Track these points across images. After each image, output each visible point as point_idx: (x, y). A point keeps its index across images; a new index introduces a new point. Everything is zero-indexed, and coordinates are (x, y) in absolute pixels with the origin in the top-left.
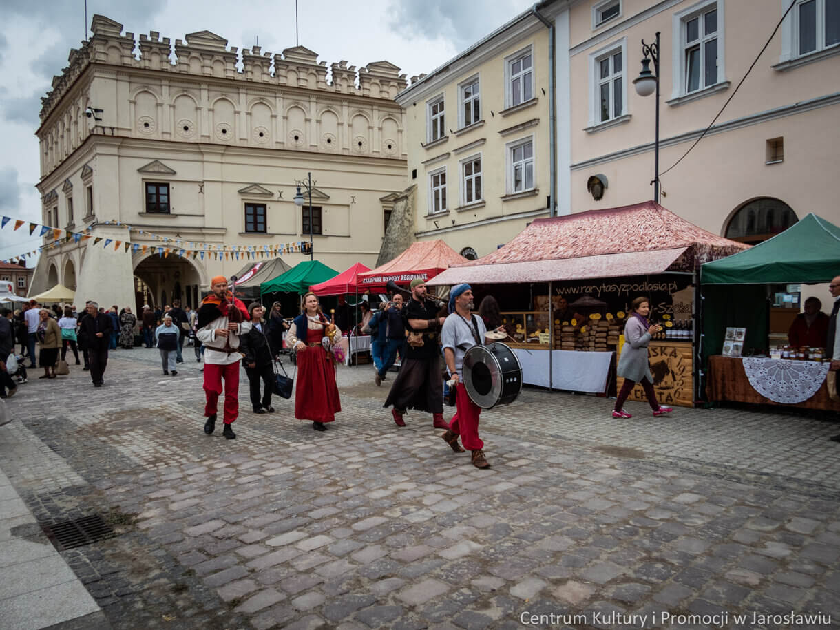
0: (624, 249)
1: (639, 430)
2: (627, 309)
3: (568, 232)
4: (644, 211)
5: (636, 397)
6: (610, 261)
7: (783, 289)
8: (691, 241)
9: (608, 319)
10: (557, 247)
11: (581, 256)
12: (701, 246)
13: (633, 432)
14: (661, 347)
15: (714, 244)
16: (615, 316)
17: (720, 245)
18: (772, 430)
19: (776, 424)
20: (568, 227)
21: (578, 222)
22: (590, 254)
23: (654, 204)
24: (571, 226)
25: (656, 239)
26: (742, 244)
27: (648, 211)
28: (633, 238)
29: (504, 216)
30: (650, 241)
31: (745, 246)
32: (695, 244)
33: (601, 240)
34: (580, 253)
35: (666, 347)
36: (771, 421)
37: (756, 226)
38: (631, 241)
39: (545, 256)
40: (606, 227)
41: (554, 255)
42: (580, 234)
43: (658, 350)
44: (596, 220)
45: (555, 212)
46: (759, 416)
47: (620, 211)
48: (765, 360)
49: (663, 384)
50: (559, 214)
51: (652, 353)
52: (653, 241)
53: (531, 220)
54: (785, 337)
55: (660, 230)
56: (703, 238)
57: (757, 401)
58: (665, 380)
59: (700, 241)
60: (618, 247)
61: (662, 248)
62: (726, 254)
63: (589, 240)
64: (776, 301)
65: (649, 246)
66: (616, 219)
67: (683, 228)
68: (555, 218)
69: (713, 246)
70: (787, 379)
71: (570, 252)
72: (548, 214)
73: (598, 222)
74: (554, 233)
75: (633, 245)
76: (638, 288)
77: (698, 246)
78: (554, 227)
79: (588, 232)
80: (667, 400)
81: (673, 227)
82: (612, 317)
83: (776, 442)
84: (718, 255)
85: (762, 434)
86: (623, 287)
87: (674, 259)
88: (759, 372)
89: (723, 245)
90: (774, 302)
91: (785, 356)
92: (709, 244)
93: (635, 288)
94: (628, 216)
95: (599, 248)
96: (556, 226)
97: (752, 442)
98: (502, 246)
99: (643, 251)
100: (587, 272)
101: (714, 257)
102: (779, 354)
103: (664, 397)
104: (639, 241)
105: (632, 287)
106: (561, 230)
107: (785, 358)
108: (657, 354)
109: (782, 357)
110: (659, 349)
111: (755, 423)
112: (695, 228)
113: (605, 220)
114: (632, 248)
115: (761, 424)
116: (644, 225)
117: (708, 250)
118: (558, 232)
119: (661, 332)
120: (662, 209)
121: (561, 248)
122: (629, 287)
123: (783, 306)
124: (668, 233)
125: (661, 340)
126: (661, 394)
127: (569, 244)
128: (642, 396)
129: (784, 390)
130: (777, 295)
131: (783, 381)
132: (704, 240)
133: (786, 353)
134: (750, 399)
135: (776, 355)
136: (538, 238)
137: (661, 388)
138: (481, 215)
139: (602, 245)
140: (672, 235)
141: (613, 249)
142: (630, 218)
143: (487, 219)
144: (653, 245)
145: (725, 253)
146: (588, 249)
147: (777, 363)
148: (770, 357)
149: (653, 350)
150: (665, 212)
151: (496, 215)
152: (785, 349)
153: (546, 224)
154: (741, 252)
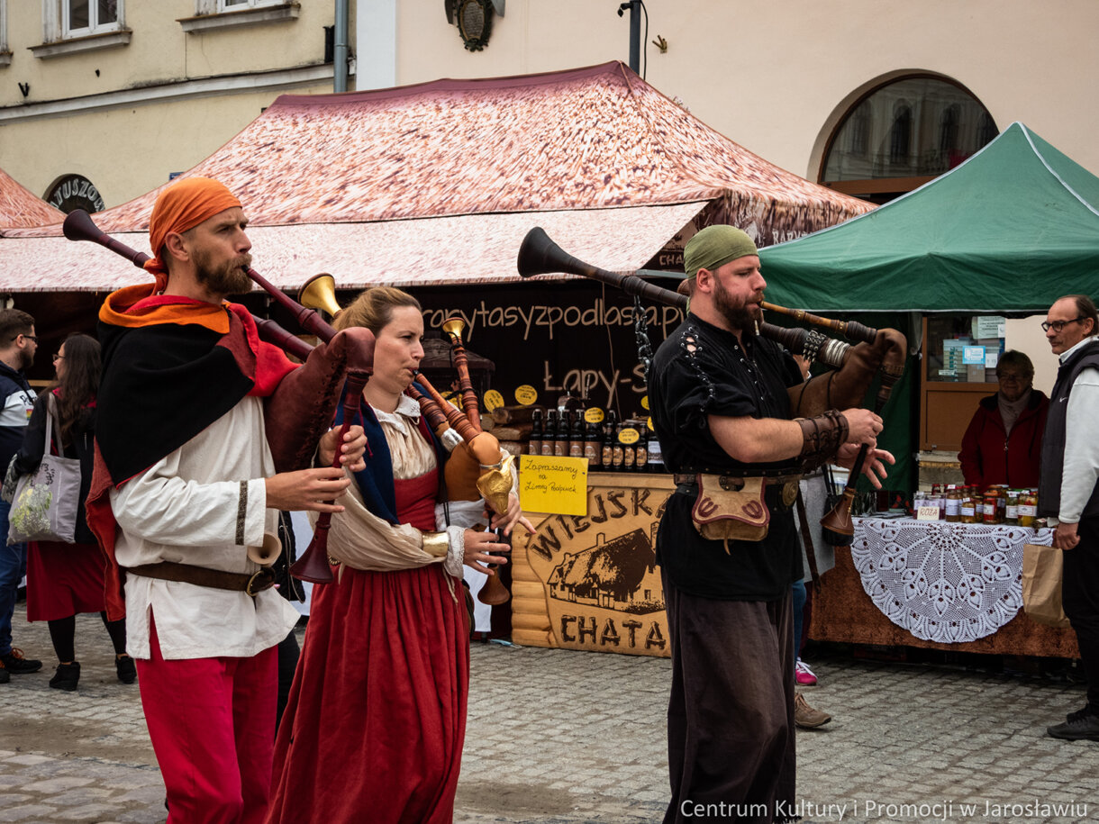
0: (536, 199)
1: (565, 732)
2: (548, 378)
3: (377, 141)
4: (596, 92)
5: (566, 638)
6: (497, 237)
7: (961, 326)
8: (719, 184)
9: (490, 407)
10: (343, 187)
11: (414, 217)
12: (743, 201)
13: (548, 738)
14: (636, 490)
15: (778, 197)
16: (510, 400)
17: (794, 200)
18: (914, 715)
19: (922, 700)
20: (377, 126)
21: (408, 114)
22: (438, 212)
23: (626, 74)
24: (386, 124)
25: (623, 173)
26: (852, 201)
27: (605, 93)
28: (561, 169)
29: (189, 81)
30: (608, 179)
31: (862, 207)
32: (726, 195)
33: (472, 172)
34: (411, 206)
35: (647, 492)
36: (911, 693)
37: (915, 151)
38: (556, 178)
39: (305, 213)
40: (487, 132)
41: (335, 211)
42: (413, 149)
43: (627, 500)
44: (460, 111)
45: (350, 79)
46: (885, 680)
47: (528, 88)
48: (901, 523)
49: (639, 598)
50: (361, 85)
51: (611, 508)
52: (616, 180)
53: (269, 100)
54: (950, 459)
55: (637, 149)
56: (752, 177)
57: (882, 638)
58: (644, 585)
59: (740, 186)
60: (517, 195)
61: (640, 204)
62: (809, 227)
63: (436, 168)
64: (946, 361)
65: (605, 194)
66: (518, 109)
67: (699, 144)
68: (349, 97)
69: (774, 203)
70: (952, 575)
71: (381, 205)
72: (325, 82)
73: (465, 115)
74: (337, 144)
75: (561, 190)
76: (581, 318)
77: (735, 199)
78: (337, 125)
79: (435, 144)
80: (649, 643)
81: (671, 144)
82: (501, 403)
83: (919, 746)
84: (787, 227)
85: (884, 728)
86: (537, 313)
87: (670, 237)
88: (885, 557)
89: (802, 200)
90: (941, 366)
91: (951, 512)
92: (766, 196)
93: (572, 316)
94: (550, 103)
95: (468, 196)
96: (344, 123)
97: (861, 751)
98: (178, 174)
99: (587, 208)
100: (427, 265)
101: (775, 233)
102: (935, 507)
103: (642, 636)
104: (579, 178)
105: (563, 315)
106: (357, 135)
107: (950, 519)
108: (625, 511)
109: (943, 515)
110: (629, 494)
111: (872, 699)
112: (728, 149)
113: (485, 112)
114: (558, 200)
115: (886, 701)
116: (592, 133)
117: (760, 213)
118: (348, 140)
119: (635, 446)
120: (645, 87)
121: (354, 191)
122: (555, 315)
123: (963, 377)
124: (657, 160)
125: (635, 469)
126: (633, 626)
127: (379, 178)
128: (582, 633)
129: (945, 606)
130: (948, 345)
131: (942, 582)
132: (752, 184)
133: (952, 503)
134: (862, 634)
135: (927, 512)
136: (287, 157)
137: (633, 610)
138: (118, 72)
139: (474, 185)
140: (667, 164)
141: (506, 200)
142: (556, 108)
143: (137, 88)
144: (616, 193)
145: (807, 222)
146: (433, 196)
147: (930, 531)
148: (912, 513)
149: (614, 499)
150: (651, 98)
151: (165, 77)
152: (948, 494)
153: (314, 113)
154: (849, 220)
